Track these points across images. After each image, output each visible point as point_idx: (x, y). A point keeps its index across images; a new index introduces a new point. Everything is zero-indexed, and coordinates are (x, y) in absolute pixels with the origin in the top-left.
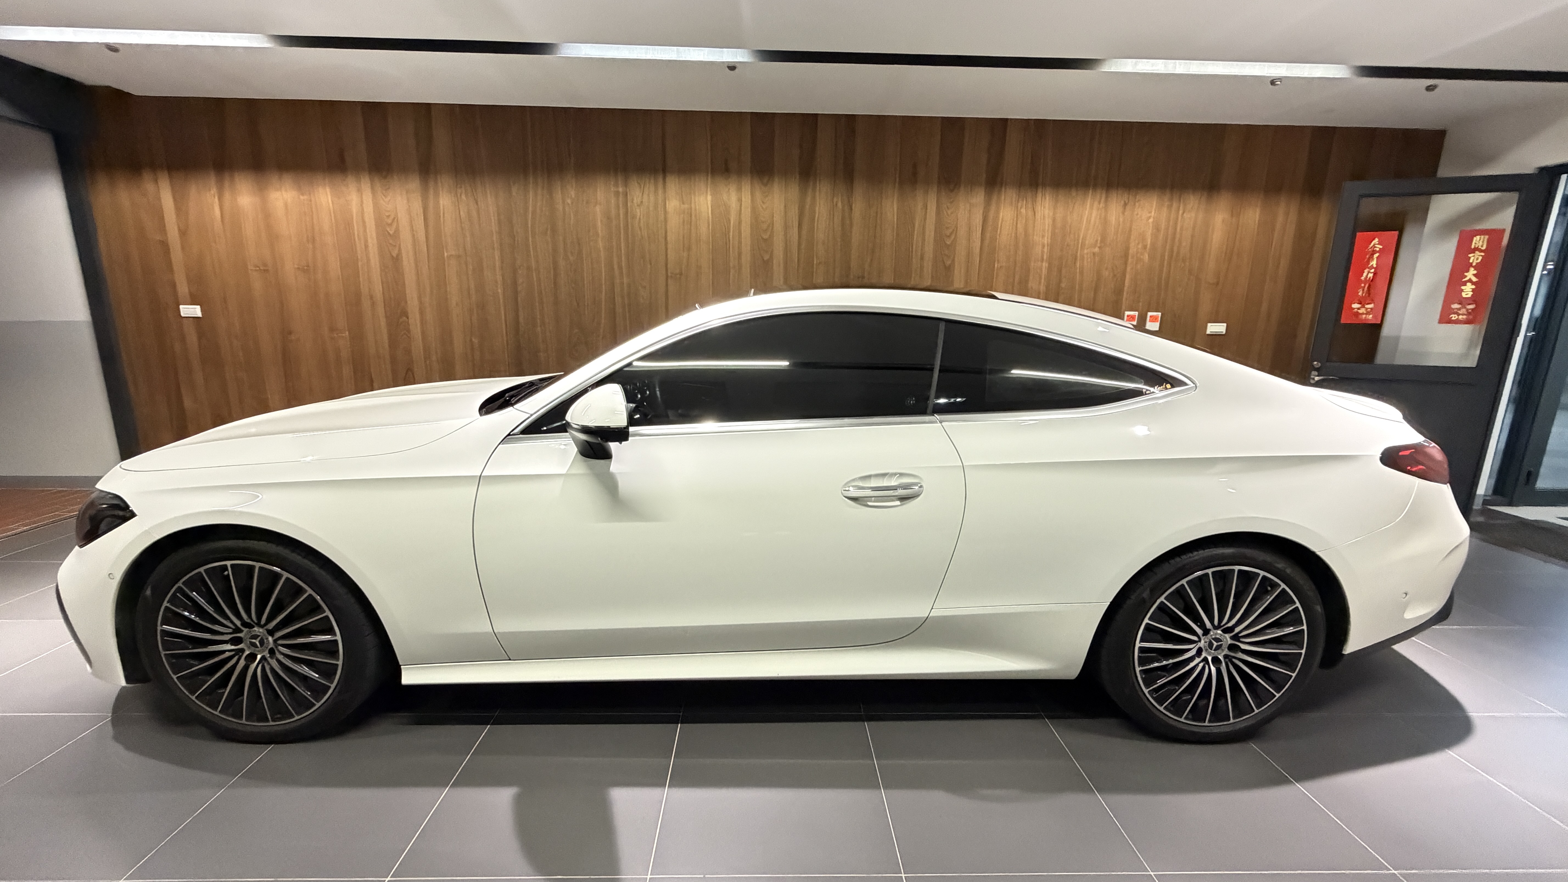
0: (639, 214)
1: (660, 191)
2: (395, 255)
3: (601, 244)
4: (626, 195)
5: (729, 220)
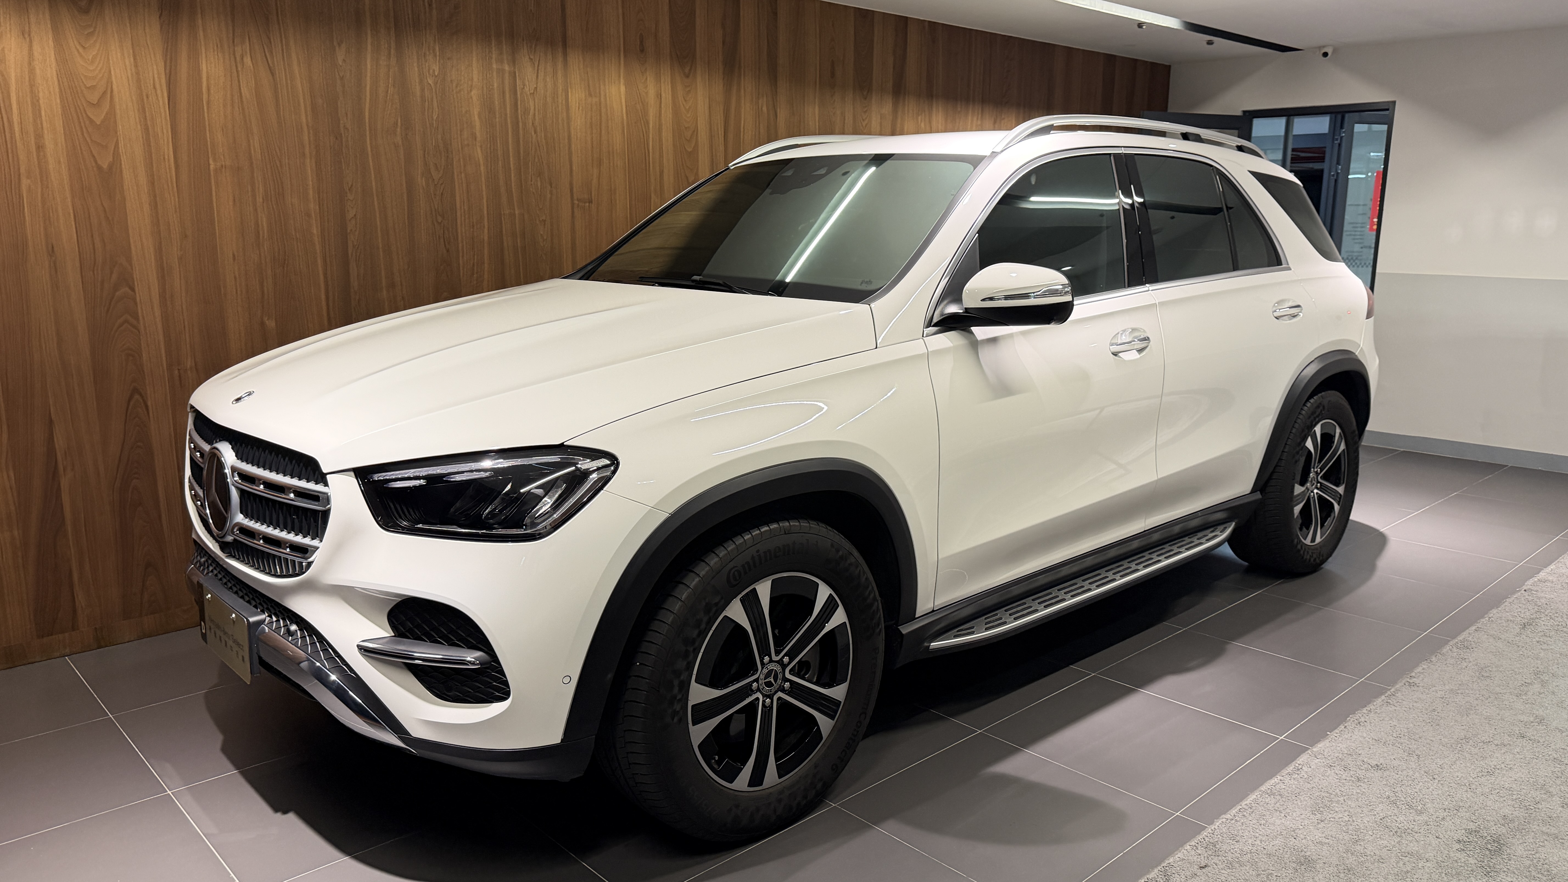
0: (532, 108)
1: (560, 74)
2: (105, 166)
3: (479, 154)
4: (513, 76)
5: (648, 123)
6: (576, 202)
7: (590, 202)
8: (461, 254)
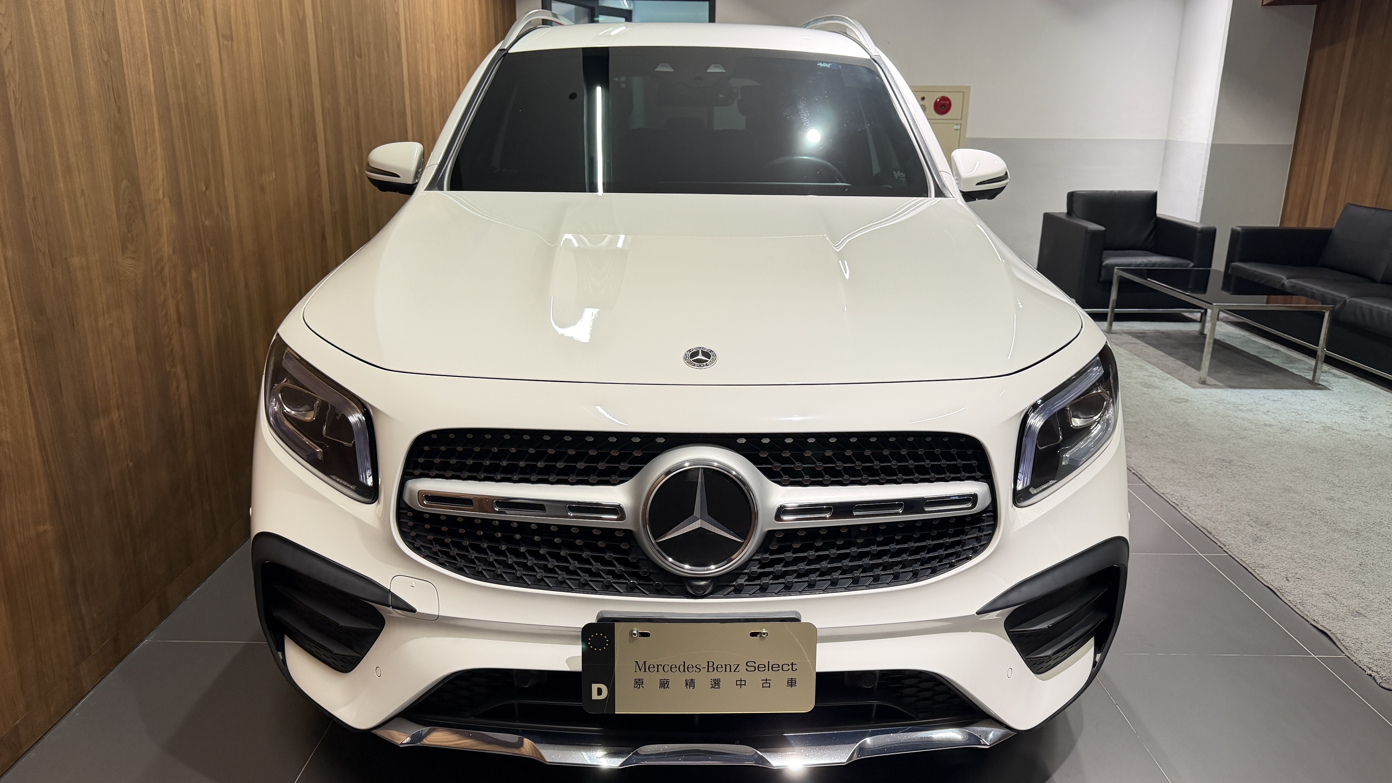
6: (221, 38)
7: (232, 40)
8: (132, 116)
